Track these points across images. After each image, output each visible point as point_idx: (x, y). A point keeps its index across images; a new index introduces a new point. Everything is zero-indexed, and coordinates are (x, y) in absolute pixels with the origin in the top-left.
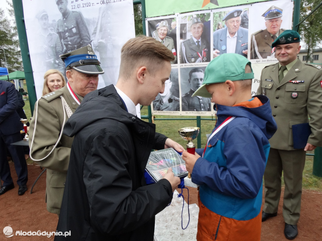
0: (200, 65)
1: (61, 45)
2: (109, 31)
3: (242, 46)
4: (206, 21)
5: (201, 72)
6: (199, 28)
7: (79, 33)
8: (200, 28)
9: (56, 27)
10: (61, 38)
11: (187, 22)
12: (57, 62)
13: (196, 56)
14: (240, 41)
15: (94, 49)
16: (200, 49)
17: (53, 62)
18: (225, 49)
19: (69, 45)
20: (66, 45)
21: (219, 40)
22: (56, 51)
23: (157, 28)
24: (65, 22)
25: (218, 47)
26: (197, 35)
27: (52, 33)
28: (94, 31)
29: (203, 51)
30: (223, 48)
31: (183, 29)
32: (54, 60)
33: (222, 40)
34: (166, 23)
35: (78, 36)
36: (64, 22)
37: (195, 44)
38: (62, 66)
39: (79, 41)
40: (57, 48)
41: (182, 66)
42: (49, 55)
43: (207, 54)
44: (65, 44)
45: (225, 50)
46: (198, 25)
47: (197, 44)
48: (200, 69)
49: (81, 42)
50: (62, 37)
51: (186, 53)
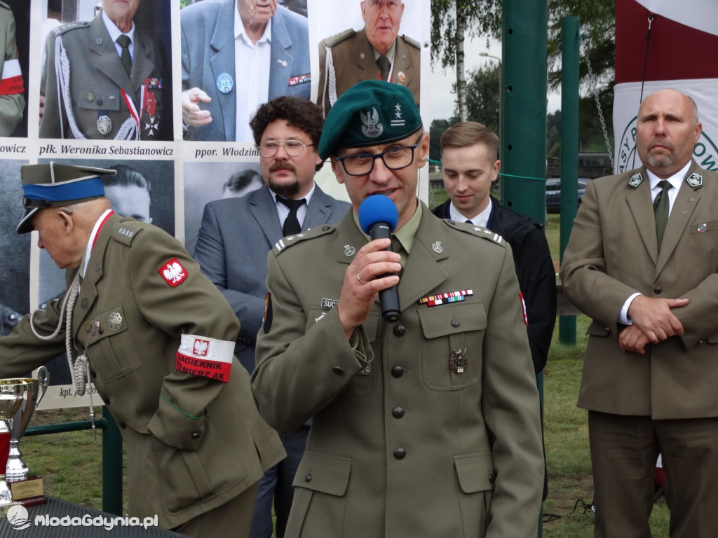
0: (134, 151)
3: (292, 83)
5: (139, 184)
13: (117, 108)
14: (285, 64)
16: (132, 76)
18: (230, 87)
21: (207, 49)
25: (202, 74)
26: (120, 10)
29: (143, 87)
30: (224, 84)
33: (218, 47)
37: (115, 50)
41: (51, 149)
43: (158, 104)
45: (230, 93)
47: (119, 50)
48: (133, 173)
51: (71, 87)
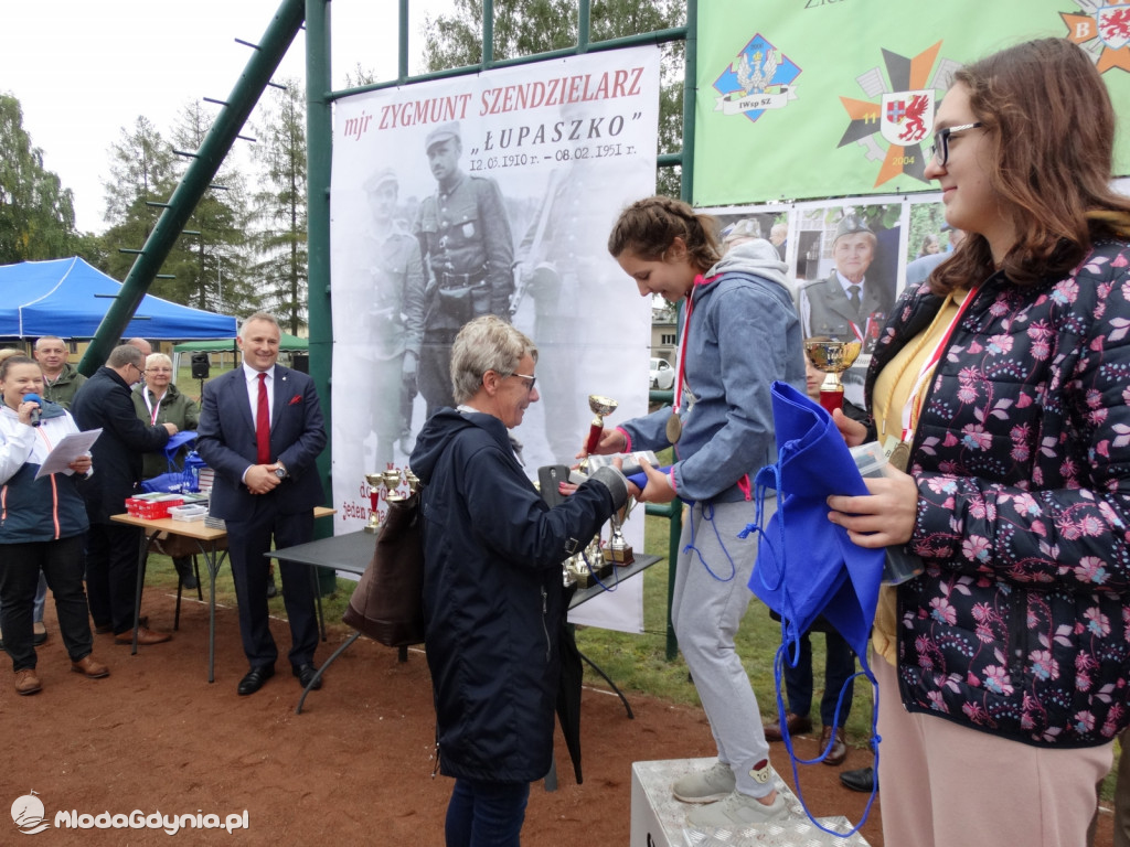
1: (422, 269)
2: (572, 238)
4: (884, 228)
5: (859, 383)
6: (860, 246)
7: (483, 238)
8: (863, 248)
9: (416, 219)
10: (424, 249)
11: (824, 229)
12: (404, 317)
13: (845, 333)
15: (522, 288)
16: (859, 312)
17: (390, 317)
19: (447, 270)
20: (438, 272)
22: (405, 283)
23: (724, 240)
24: (443, 206)
26: (853, 269)
27: (401, 233)
28: (528, 235)
29: (869, 319)
31: (809, 249)
32: (393, 313)
34: (754, 226)
35: (477, 248)
36: (442, 204)
37: (845, 296)
38: (418, 332)
39: (478, 261)
40: (410, 276)
42: (384, 297)
43: (880, 330)
44: (433, 268)
46: (858, 238)
47: (849, 295)
48: (855, 376)
49: (484, 266)
50: (429, 247)
51: (811, 321)
